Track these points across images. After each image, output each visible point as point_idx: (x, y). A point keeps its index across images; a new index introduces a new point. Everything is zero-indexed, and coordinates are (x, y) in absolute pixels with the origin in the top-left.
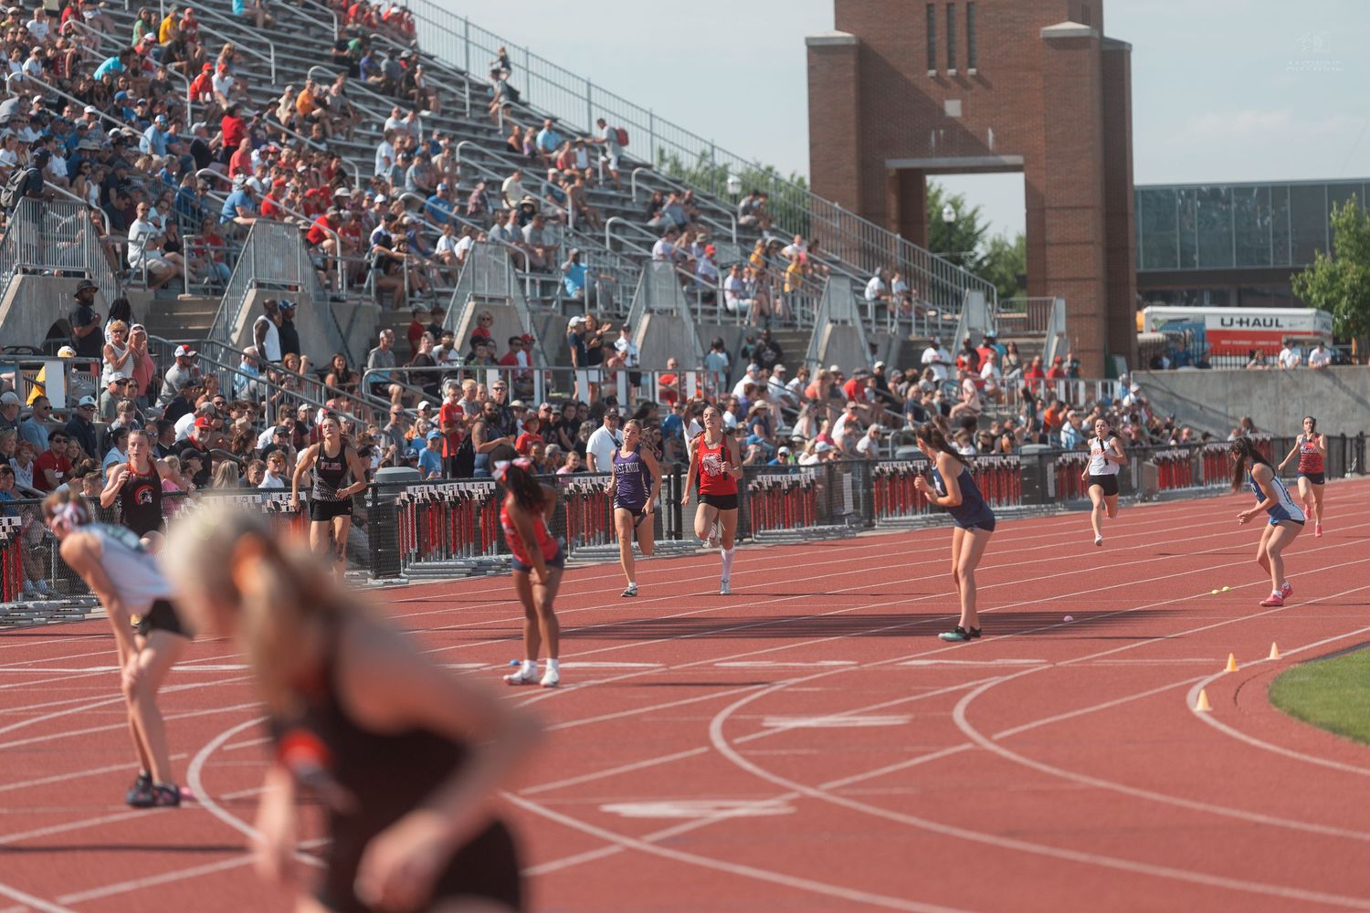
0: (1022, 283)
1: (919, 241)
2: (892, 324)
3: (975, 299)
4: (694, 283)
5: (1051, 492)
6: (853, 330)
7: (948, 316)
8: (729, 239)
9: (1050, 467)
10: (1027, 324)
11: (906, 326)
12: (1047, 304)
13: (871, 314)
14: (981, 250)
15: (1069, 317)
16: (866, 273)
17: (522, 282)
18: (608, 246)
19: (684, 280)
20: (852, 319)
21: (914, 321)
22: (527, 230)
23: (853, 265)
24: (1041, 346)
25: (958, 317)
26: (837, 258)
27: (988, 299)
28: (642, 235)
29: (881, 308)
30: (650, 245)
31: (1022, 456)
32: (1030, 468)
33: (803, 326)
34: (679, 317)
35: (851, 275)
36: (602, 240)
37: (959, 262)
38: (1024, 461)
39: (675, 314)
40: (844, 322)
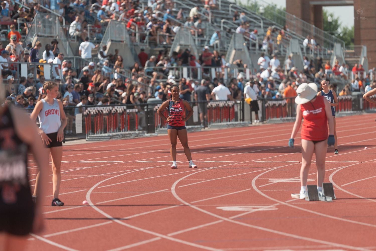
0: (353, 41)
1: (320, 27)
2: (311, 54)
3: (338, 46)
4: (248, 40)
5: (361, 107)
6: (299, 56)
7: (329, 51)
8: (260, 27)
9: (361, 100)
10: (354, 54)
11: (316, 55)
12: (360, 48)
13: (305, 50)
14: (340, 30)
15: (368, 52)
16: (303, 37)
17: (195, 40)
18: (222, 29)
19: (246, 39)
20: (299, 53)
21: (318, 53)
22: (196, 24)
23: (298, 35)
24: (358, 61)
25: (332, 52)
26: (294, 33)
27: (342, 46)
28: (233, 25)
29: (308, 49)
30: (235, 29)
31: (352, 96)
32: (355, 100)
33: (283, 54)
34: (244, 52)
35: (299, 38)
36: (220, 27)
37: (333, 34)
38: (353, 98)
39: (243, 50)
40: (296, 53)
